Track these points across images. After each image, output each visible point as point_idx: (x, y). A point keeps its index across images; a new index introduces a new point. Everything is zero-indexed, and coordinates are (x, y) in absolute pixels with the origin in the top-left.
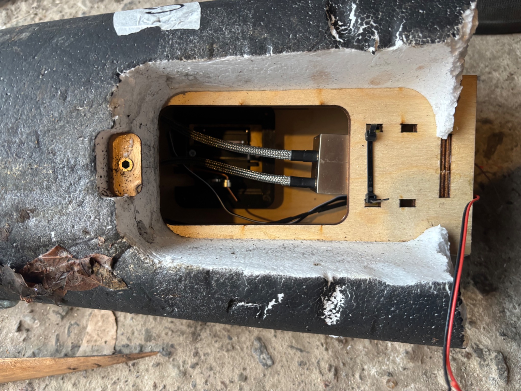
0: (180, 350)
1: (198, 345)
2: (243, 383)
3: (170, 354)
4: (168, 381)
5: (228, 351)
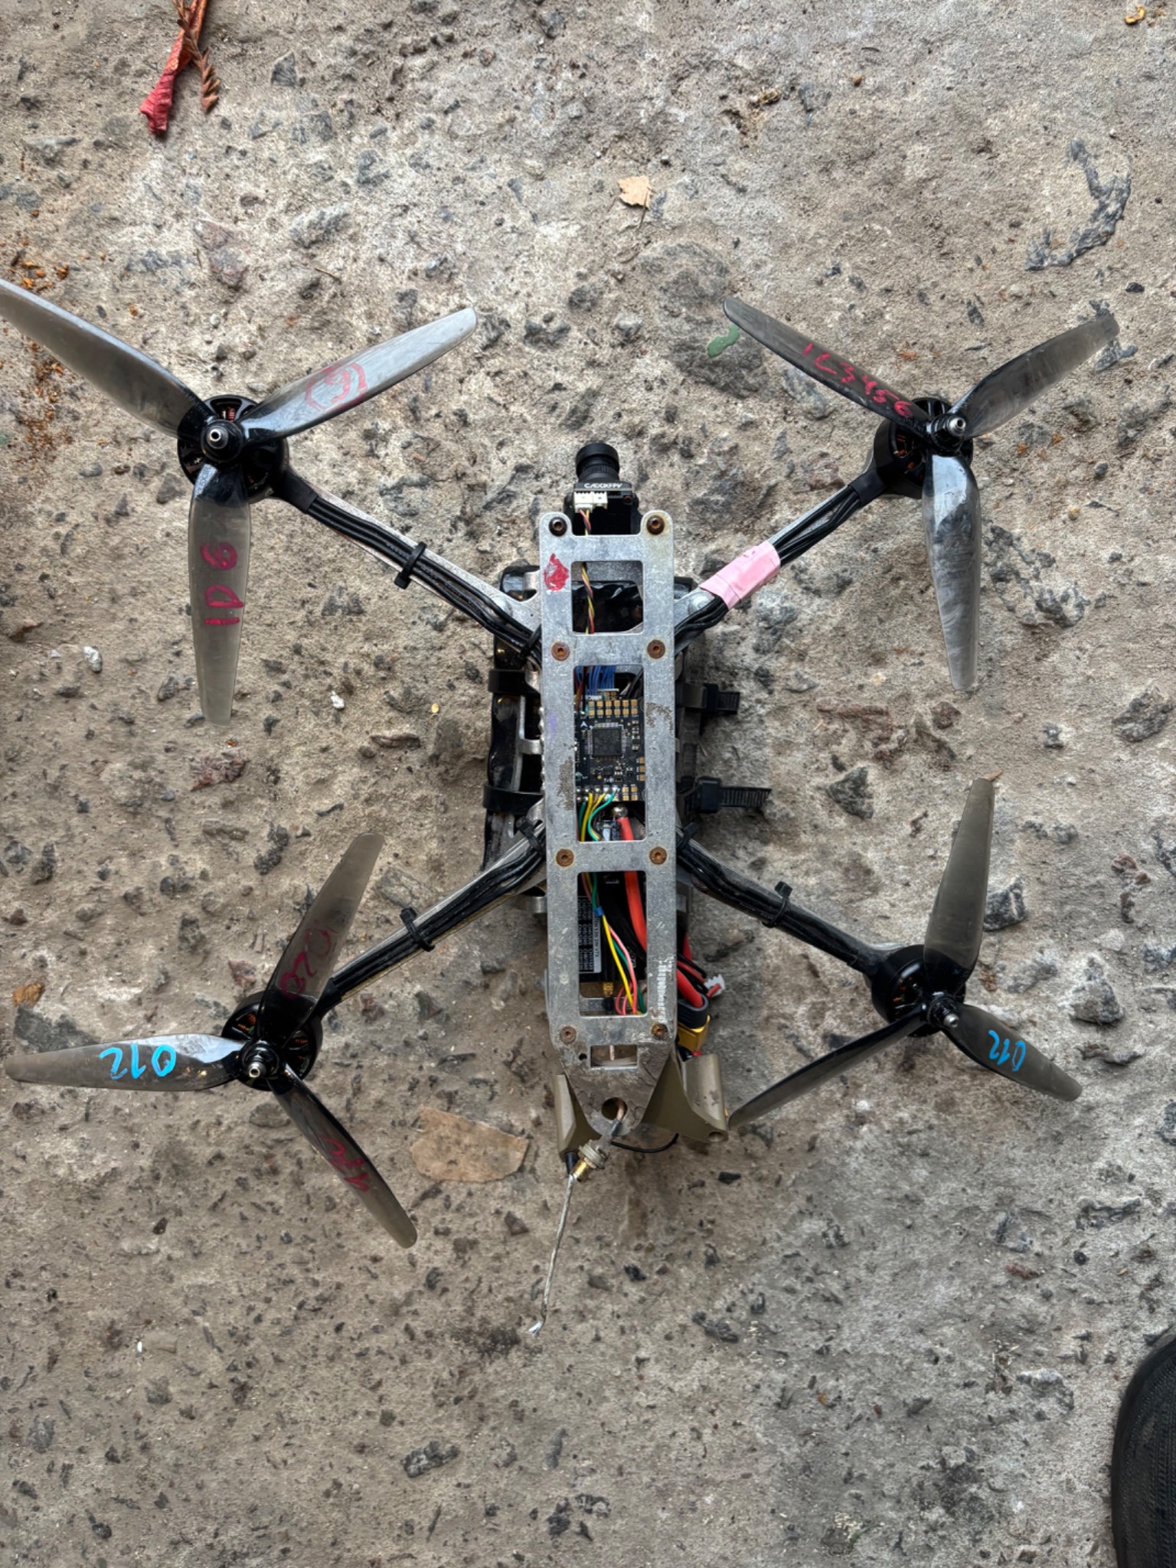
2: (378, 1417)
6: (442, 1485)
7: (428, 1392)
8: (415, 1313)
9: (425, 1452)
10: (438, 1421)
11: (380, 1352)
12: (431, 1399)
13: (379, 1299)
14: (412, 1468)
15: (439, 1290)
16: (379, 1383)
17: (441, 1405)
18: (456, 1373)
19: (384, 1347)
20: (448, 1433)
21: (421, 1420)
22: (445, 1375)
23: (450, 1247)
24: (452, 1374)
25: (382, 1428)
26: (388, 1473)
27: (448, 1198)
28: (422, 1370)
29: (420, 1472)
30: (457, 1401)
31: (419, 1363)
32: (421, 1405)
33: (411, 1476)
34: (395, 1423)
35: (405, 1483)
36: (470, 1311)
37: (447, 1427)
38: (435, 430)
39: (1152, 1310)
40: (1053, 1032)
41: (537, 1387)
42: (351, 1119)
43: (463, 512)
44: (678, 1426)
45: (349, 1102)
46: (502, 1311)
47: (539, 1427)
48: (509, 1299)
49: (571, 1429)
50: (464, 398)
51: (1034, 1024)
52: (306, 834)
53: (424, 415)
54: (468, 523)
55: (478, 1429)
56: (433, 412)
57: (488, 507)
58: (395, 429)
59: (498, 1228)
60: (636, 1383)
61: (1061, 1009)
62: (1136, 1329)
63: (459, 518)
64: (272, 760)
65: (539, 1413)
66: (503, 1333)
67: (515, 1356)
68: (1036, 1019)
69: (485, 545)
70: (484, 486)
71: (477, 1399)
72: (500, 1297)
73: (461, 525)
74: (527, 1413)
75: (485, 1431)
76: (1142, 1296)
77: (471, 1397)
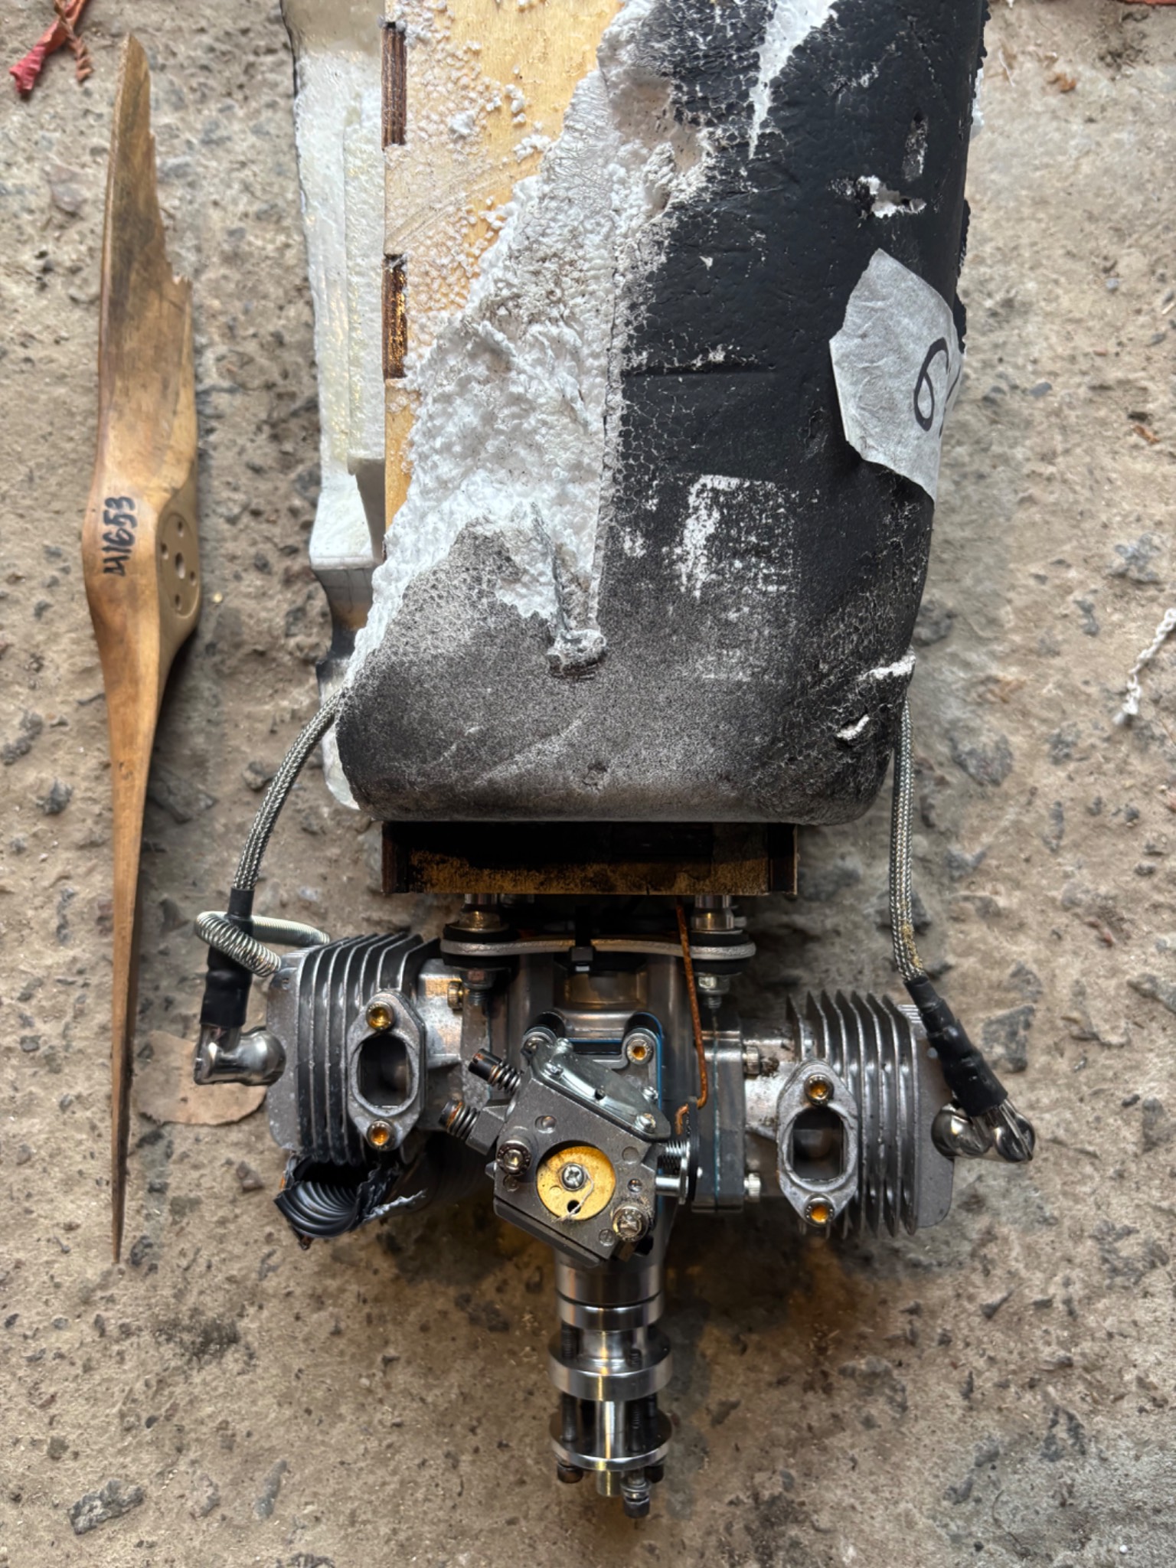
0: (141, 1289)
1: (146, 1337)
2: (45, 1448)
3: (135, 1262)
4: (76, 1259)
5: (122, 1415)
6: (117, 1546)
7: (115, 1410)
8: (111, 1300)
9: (101, 1498)
10: (122, 1452)
11: (60, 1356)
12: (116, 1421)
13: (66, 1281)
14: (82, 1522)
15: (145, 1268)
16: (53, 1398)
17: (128, 1430)
18: (154, 1383)
19: (65, 1349)
20: (133, 1469)
21: (101, 1451)
22: (139, 1386)
23: (166, 1208)
24: (147, 1384)
25: (49, 1463)
26: (48, 1529)
27: (170, 1144)
28: (110, 1380)
29: (91, 1528)
30: (150, 1422)
31: (108, 1369)
32: (103, 1430)
33: (78, 1533)
34: (67, 1455)
35: (71, 1543)
36: (179, 1295)
37: (134, 1461)
38: (251, 347)
39: (987, 1273)
40: (859, 942)
41: (254, 1402)
42: (67, 1048)
43: (270, 416)
44: (429, 1452)
45: (67, 1027)
46: (220, 1296)
47: (252, 1460)
48: (230, 1279)
49: (292, 1461)
50: (282, 322)
51: (838, 933)
52: (62, 723)
53: (241, 332)
54: (273, 426)
55: (174, 1464)
56: (251, 331)
57: (295, 414)
58: (211, 344)
59: (227, 1183)
60: (381, 1392)
61: (866, 917)
62: (971, 1298)
63: (265, 422)
64: (37, 646)
65: (254, 1438)
66: (219, 1328)
67: (232, 1359)
68: (841, 929)
69: (288, 447)
70: (292, 396)
71: (175, 1420)
72: (220, 1277)
73: (266, 429)
74: (238, 1439)
75: (183, 1466)
76: (973, 1255)
77: (168, 1418)
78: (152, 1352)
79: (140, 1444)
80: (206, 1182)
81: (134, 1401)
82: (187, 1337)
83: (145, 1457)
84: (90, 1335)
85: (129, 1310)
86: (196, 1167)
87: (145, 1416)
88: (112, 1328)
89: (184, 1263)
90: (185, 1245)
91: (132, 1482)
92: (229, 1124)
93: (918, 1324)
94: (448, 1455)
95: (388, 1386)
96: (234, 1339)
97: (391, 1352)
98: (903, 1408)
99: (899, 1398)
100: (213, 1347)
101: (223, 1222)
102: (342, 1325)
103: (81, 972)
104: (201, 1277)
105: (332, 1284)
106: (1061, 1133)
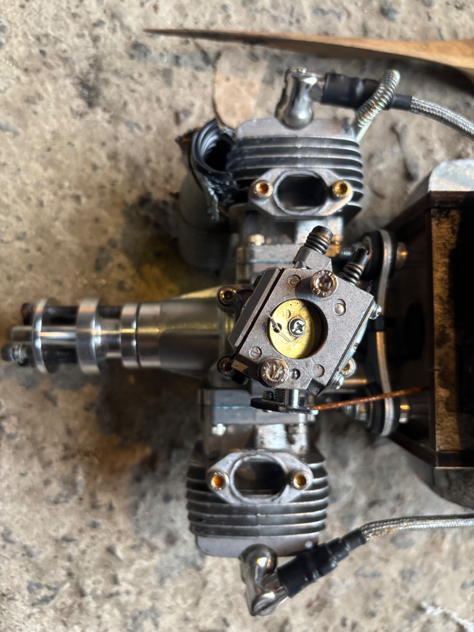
0: (121, 49)
1: (92, 51)
3: (136, 46)
5: (47, 36)
78: (84, 55)
79: (29, 46)
80: (181, 91)
81: (55, 43)
82: (92, 76)
83: (22, 49)
84: (94, 18)
85: (108, 42)
86: (190, 85)
87: (46, 49)
88: (98, 31)
89: (136, 76)
90: (146, 76)
91: (7, 41)
92: (214, 106)
93: (104, 510)
94: (24, 234)
95: (64, 198)
96: (91, 104)
97: (84, 200)
98: (56, 502)
99: (62, 499)
100: (86, 92)
101: (158, 100)
102: (99, 171)
103: (298, 21)
104: (128, 86)
105: (122, 165)
106: (210, 586)
